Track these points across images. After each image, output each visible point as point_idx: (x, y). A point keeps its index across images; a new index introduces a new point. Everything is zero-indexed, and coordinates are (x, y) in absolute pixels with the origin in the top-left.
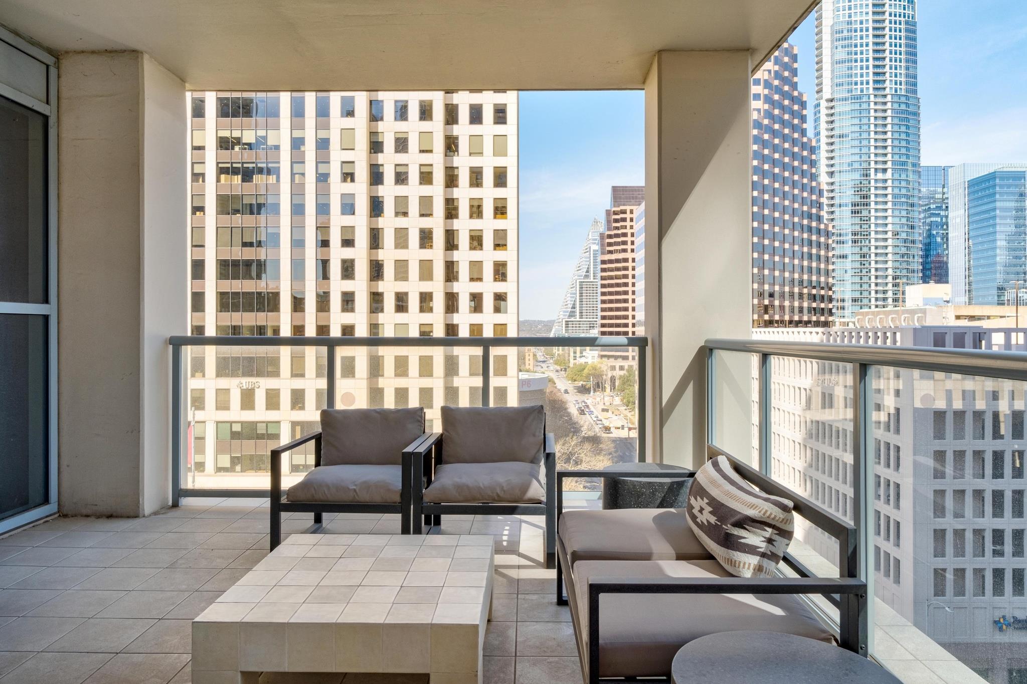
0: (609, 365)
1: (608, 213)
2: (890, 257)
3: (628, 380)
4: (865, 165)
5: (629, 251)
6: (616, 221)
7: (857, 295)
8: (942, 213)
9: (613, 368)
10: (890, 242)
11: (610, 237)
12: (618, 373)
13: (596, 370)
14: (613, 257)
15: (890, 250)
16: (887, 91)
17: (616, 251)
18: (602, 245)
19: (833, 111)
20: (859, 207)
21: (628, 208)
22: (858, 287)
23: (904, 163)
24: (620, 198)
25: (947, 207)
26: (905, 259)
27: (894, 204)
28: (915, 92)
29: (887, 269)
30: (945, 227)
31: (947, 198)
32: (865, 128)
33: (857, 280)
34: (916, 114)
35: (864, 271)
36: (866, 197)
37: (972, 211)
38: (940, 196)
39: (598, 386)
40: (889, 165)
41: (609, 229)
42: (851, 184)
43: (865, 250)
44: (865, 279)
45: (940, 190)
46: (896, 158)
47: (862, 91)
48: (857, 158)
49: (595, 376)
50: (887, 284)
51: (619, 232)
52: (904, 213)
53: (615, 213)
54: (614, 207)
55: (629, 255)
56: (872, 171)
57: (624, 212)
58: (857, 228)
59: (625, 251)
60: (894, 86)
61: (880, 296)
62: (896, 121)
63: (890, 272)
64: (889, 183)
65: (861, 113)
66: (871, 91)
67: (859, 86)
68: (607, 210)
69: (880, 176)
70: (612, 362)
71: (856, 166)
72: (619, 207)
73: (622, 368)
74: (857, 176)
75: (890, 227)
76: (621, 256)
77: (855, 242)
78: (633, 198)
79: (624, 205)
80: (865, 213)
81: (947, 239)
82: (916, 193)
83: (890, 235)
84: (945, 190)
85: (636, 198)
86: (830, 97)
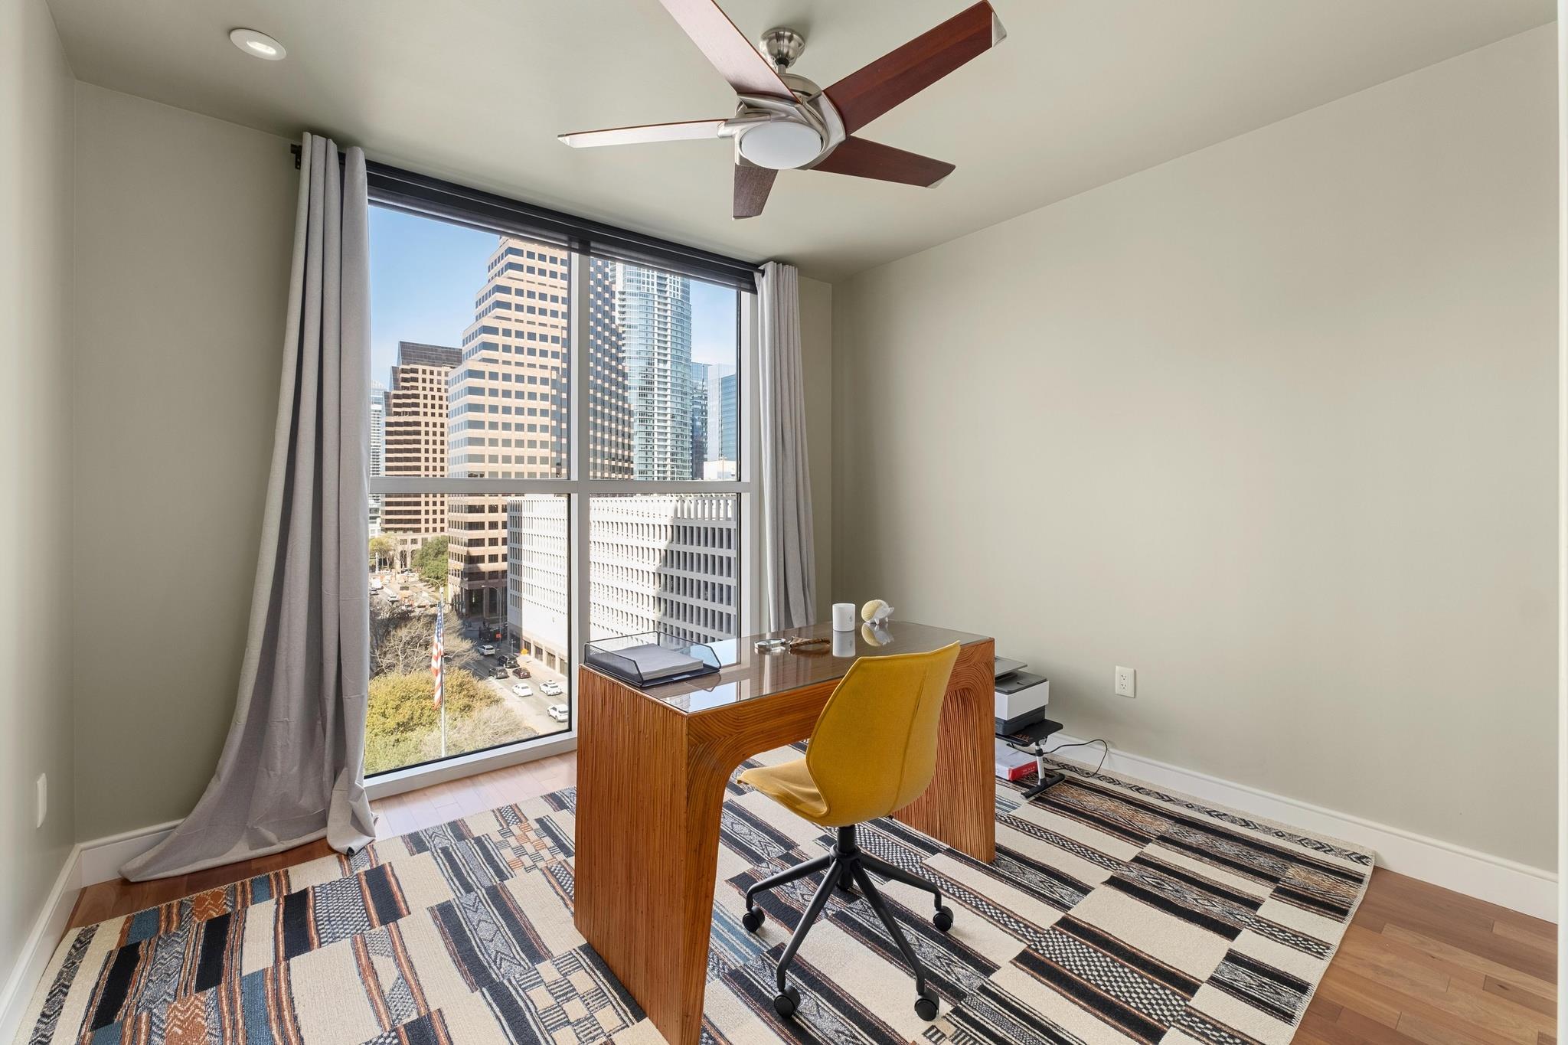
0: (399, 539)
1: (395, 370)
2: (669, 435)
3: (427, 554)
4: (650, 356)
5: (422, 414)
6: (405, 380)
7: (643, 468)
8: (703, 402)
9: (404, 542)
10: (669, 423)
11: (397, 397)
12: (409, 547)
13: (382, 544)
14: (402, 419)
15: (669, 430)
16: (668, 294)
17: (406, 413)
18: (388, 405)
19: (624, 303)
20: (645, 391)
21: (420, 368)
22: (644, 461)
23: (679, 358)
24: (410, 356)
25: (706, 398)
26: (680, 438)
27: (672, 391)
28: (688, 299)
29: (666, 446)
30: (704, 413)
31: (706, 390)
32: (650, 322)
33: (644, 455)
34: (689, 318)
35: (649, 447)
36: (651, 383)
37: (725, 402)
38: (700, 388)
39: (385, 564)
40: (669, 357)
41: (396, 388)
42: (638, 370)
43: (650, 429)
44: (650, 454)
45: (701, 383)
46: (674, 352)
47: (648, 290)
48: (643, 348)
49: (380, 551)
50: (666, 459)
51: (410, 392)
52: (679, 400)
53: (404, 371)
54: (403, 364)
55: (421, 419)
56: (656, 361)
57: (415, 371)
58: (643, 409)
59: (417, 413)
60: (672, 291)
61: (661, 469)
62: (674, 321)
63: (669, 449)
64: (668, 373)
65: (647, 309)
66: (655, 292)
67: (646, 286)
68: (393, 367)
69: (661, 366)
70: (400, 535)
71: (643, 354)
72: (408, 365)
73: (414, 541)
74: (644, 363)
75: (669, 411)
76: (411, 419)
77: (642, 421)
78: (425, 358)
79: (415, 363)
80: (650, 397)
81: (706, 423)
82: (688, 383)
83: (669, 417)
84: (705, 383)
85: (429, 358)
86: (622, 290)
